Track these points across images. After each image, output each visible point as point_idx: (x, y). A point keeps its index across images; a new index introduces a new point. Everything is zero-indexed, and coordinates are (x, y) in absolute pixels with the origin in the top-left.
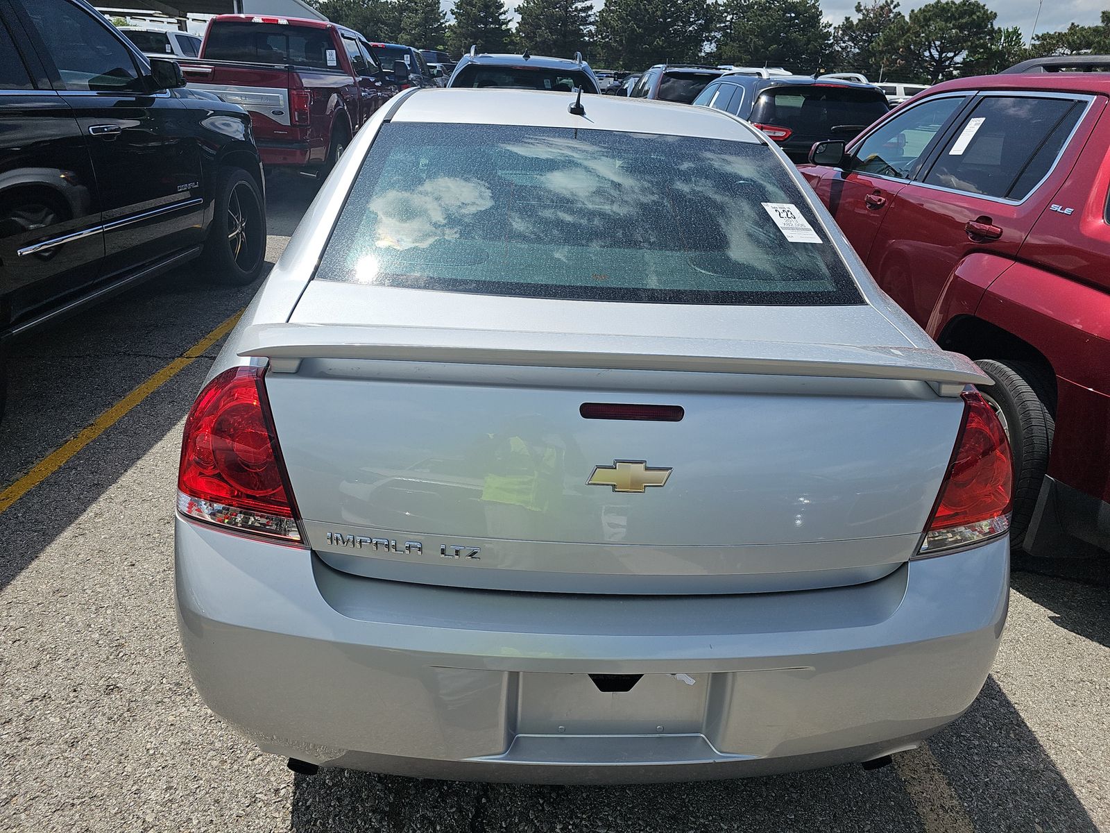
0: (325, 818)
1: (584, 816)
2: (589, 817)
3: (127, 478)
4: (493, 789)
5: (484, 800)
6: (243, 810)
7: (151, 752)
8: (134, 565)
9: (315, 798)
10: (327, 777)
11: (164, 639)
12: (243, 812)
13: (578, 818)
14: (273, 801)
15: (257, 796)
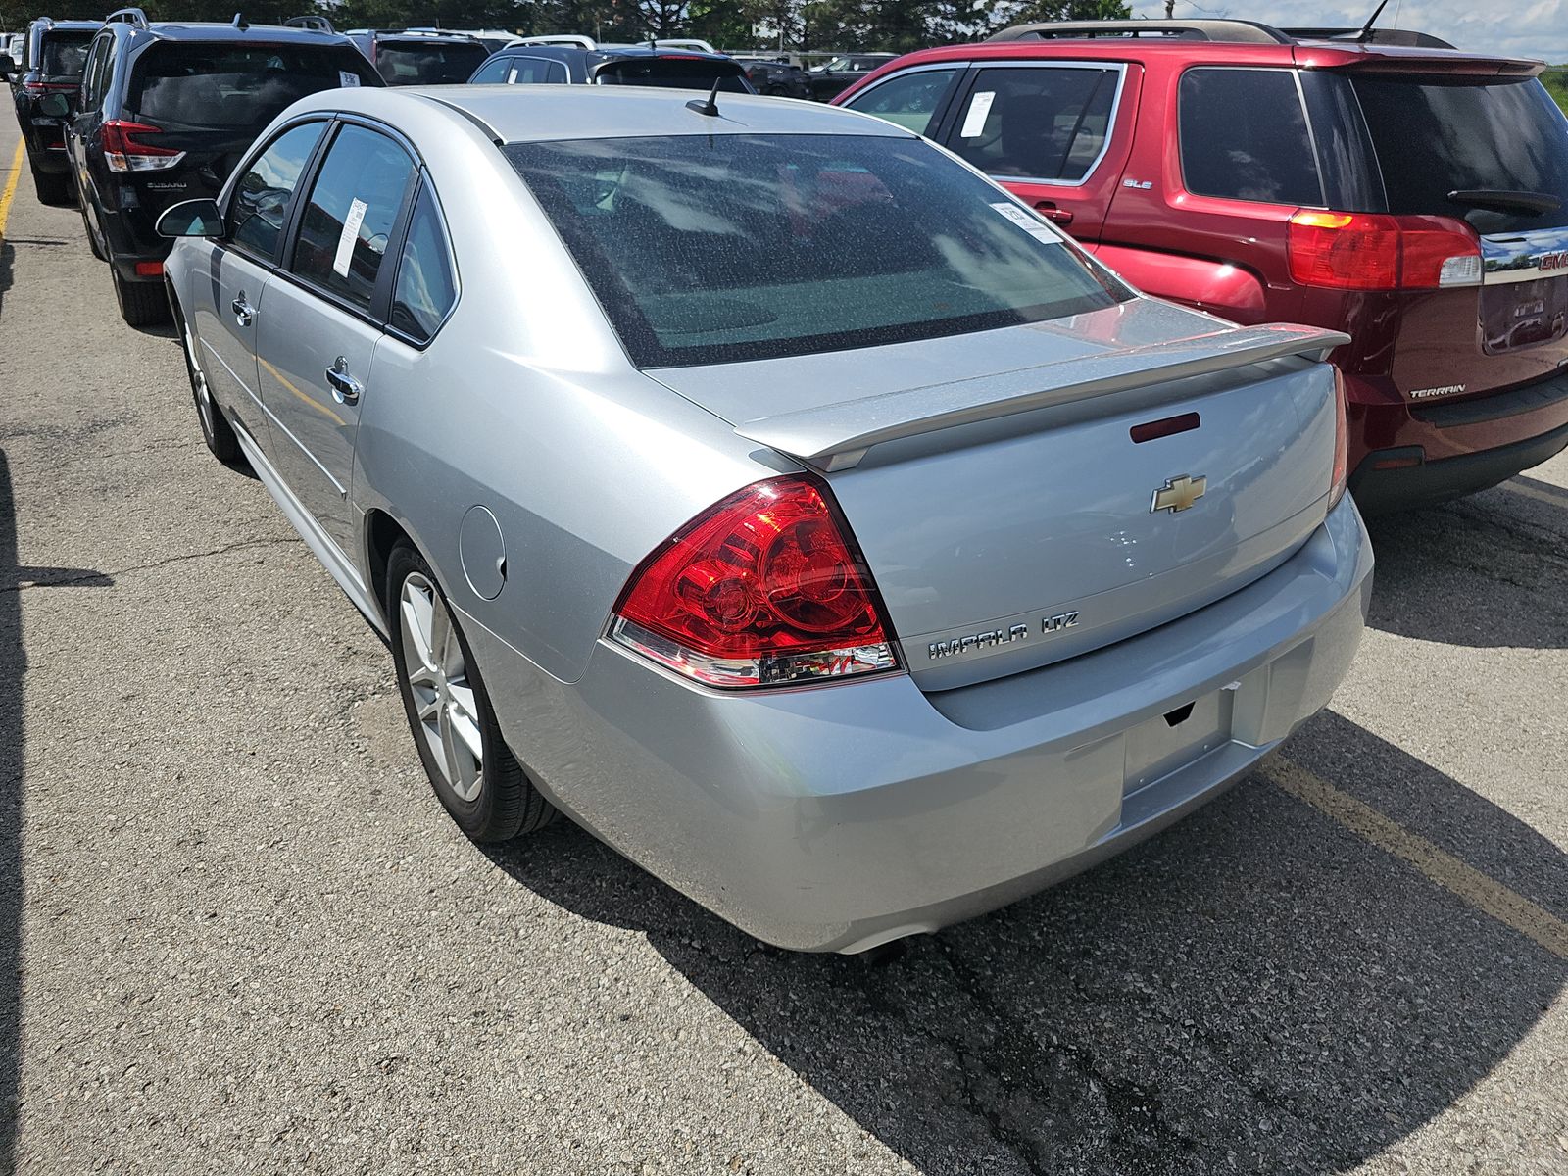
0: (821, 1045)
1: (1047, 914)
2: (1052, 912)
3: (33, 810)
4: (945, 935)
5: (947, 949)
6: (727, 1088)
7: (539, 1097)
8: (215, 915)
9: (789, 1035)
10: (778, 1010)
11: (389, 977)
12: (728, 1091)
13: (1044, 918)
14: (749, 1062)
15: (724, 1067)
